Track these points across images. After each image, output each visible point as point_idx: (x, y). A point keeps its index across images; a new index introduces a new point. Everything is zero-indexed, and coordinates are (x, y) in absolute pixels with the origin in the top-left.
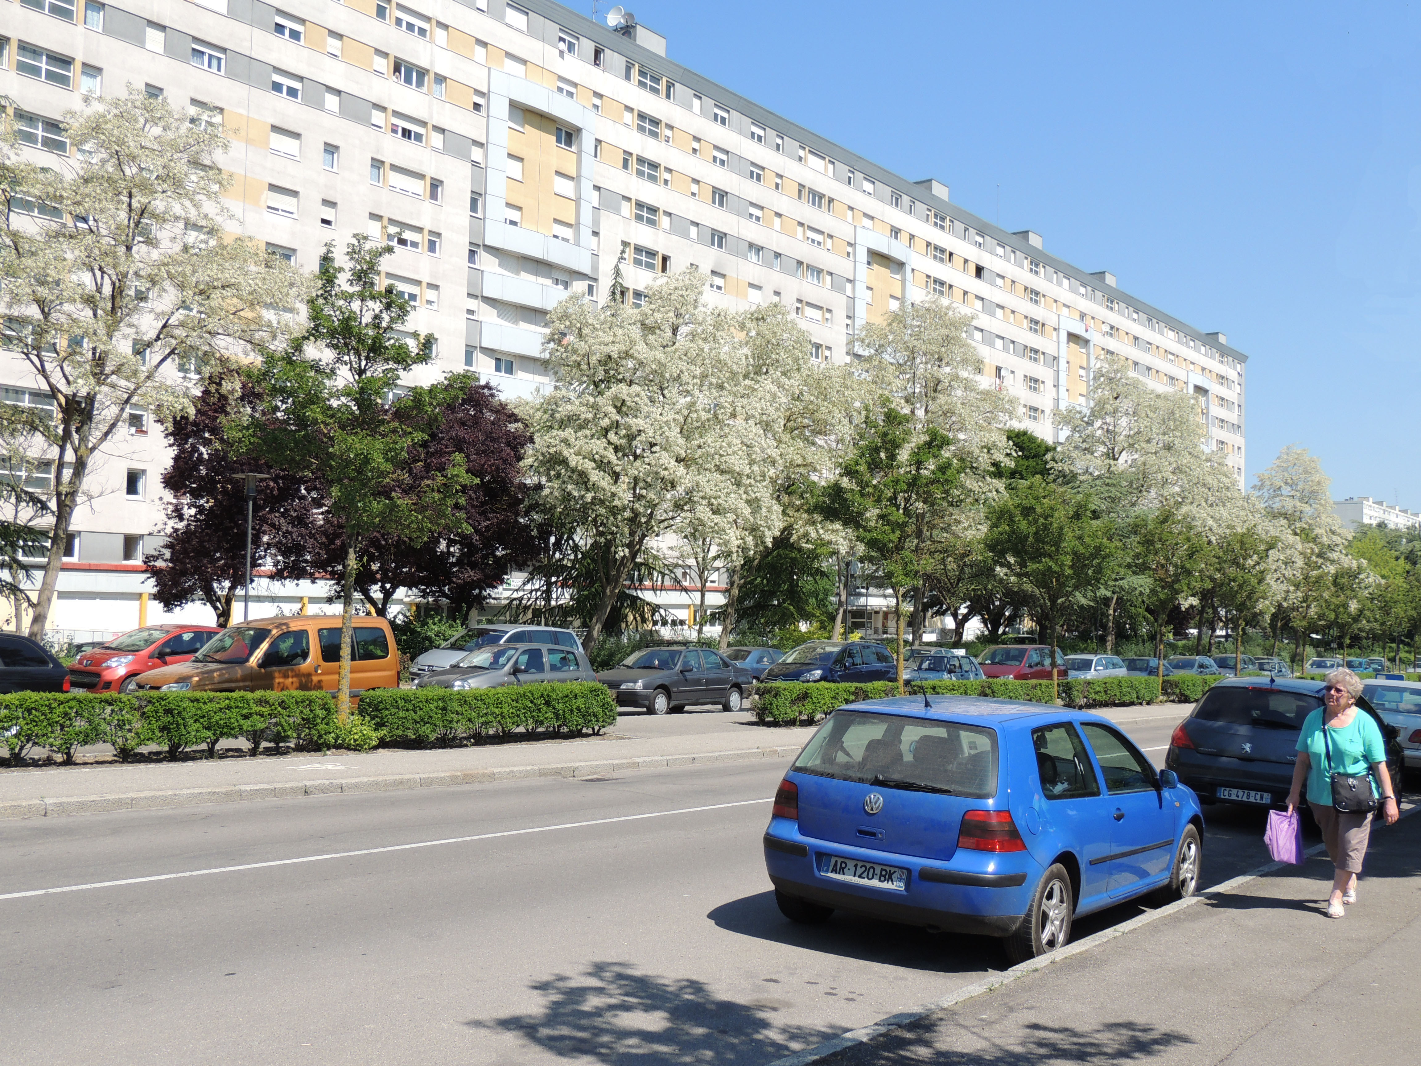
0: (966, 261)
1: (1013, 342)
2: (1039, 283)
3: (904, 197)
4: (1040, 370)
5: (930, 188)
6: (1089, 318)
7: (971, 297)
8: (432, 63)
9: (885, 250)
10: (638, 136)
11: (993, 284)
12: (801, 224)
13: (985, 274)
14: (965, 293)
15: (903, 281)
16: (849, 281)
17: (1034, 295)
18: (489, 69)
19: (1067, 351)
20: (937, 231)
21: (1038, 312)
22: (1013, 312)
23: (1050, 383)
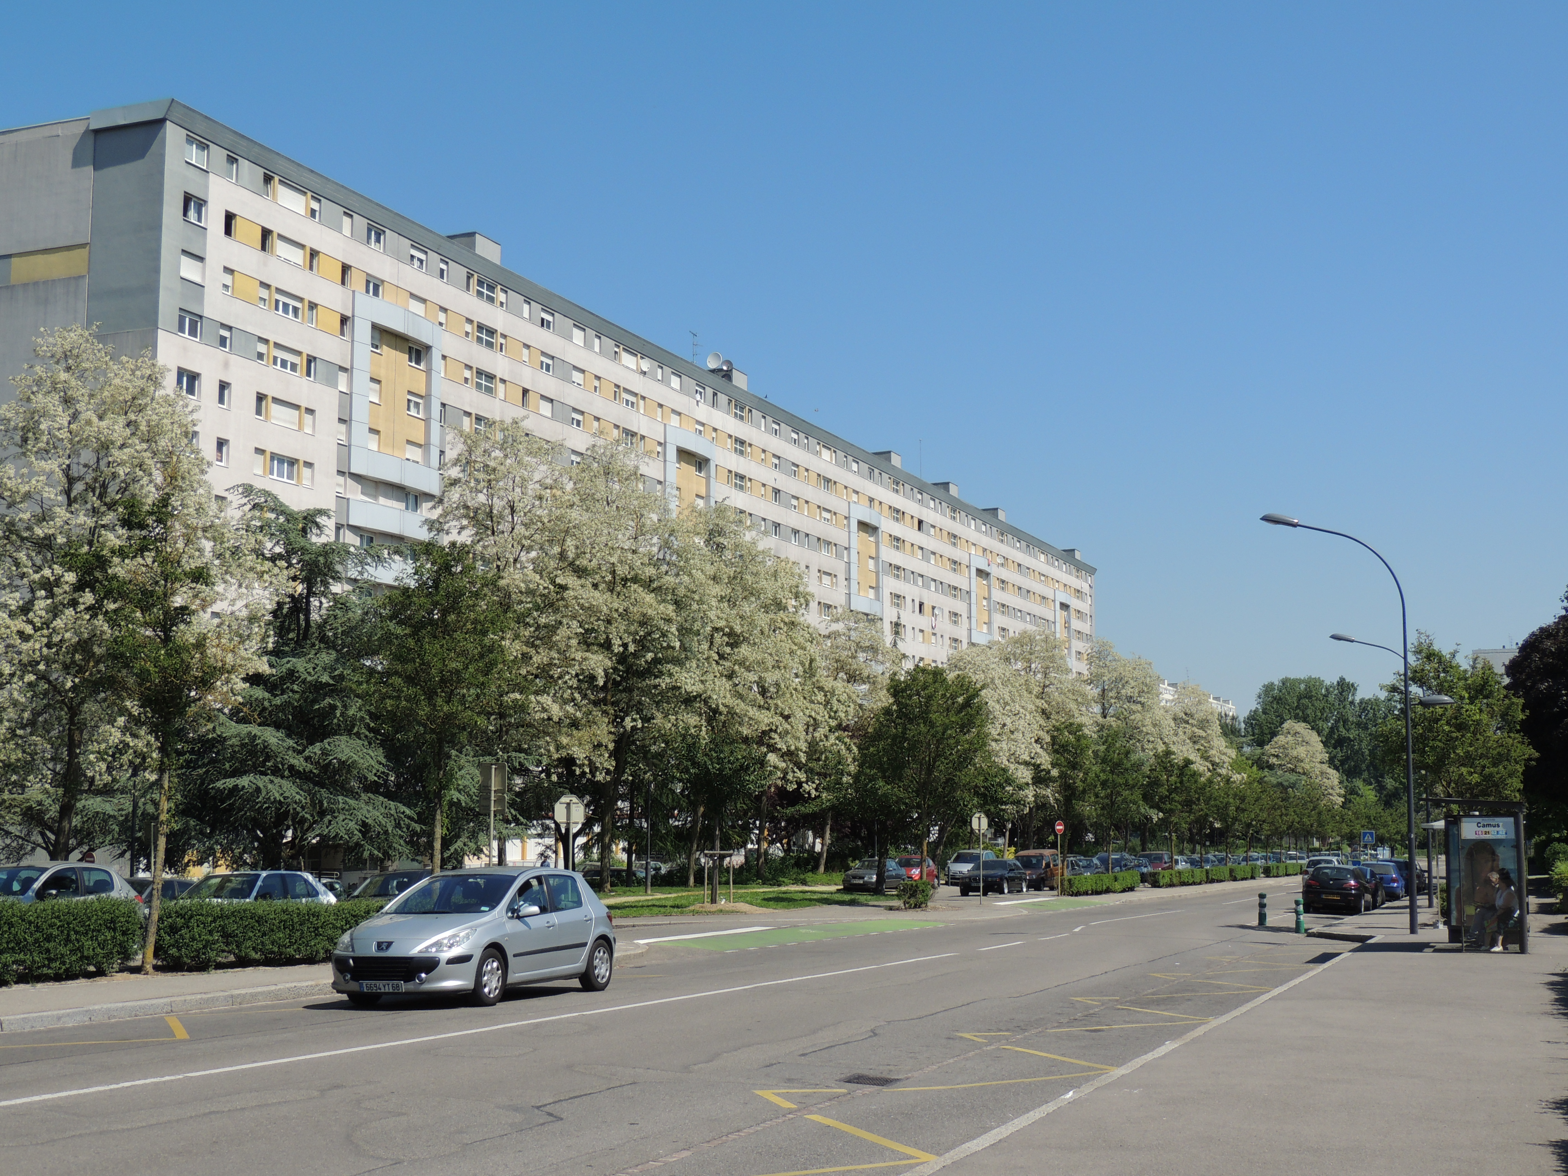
0: (912, 517)
1: (941, 583)
2: (956, 527)
3: (876, 470)
4: (960, 606)
5: (889, 459)
6: (988, 552)
7: (916, 547)
8: (639, 428)
9: (867, 520)
10: (734, 456)
11: (929, 535)
12: (819, 507)
13: (924, 525)
14: (912, 545)
15: (877, 543)
16: (846, 548)
17: (954, 537)
18: (665, 425)
19: (977, 584)
20: (894, 495)
21: (957, 553)
22: (941, 556)
23: (965, 616)
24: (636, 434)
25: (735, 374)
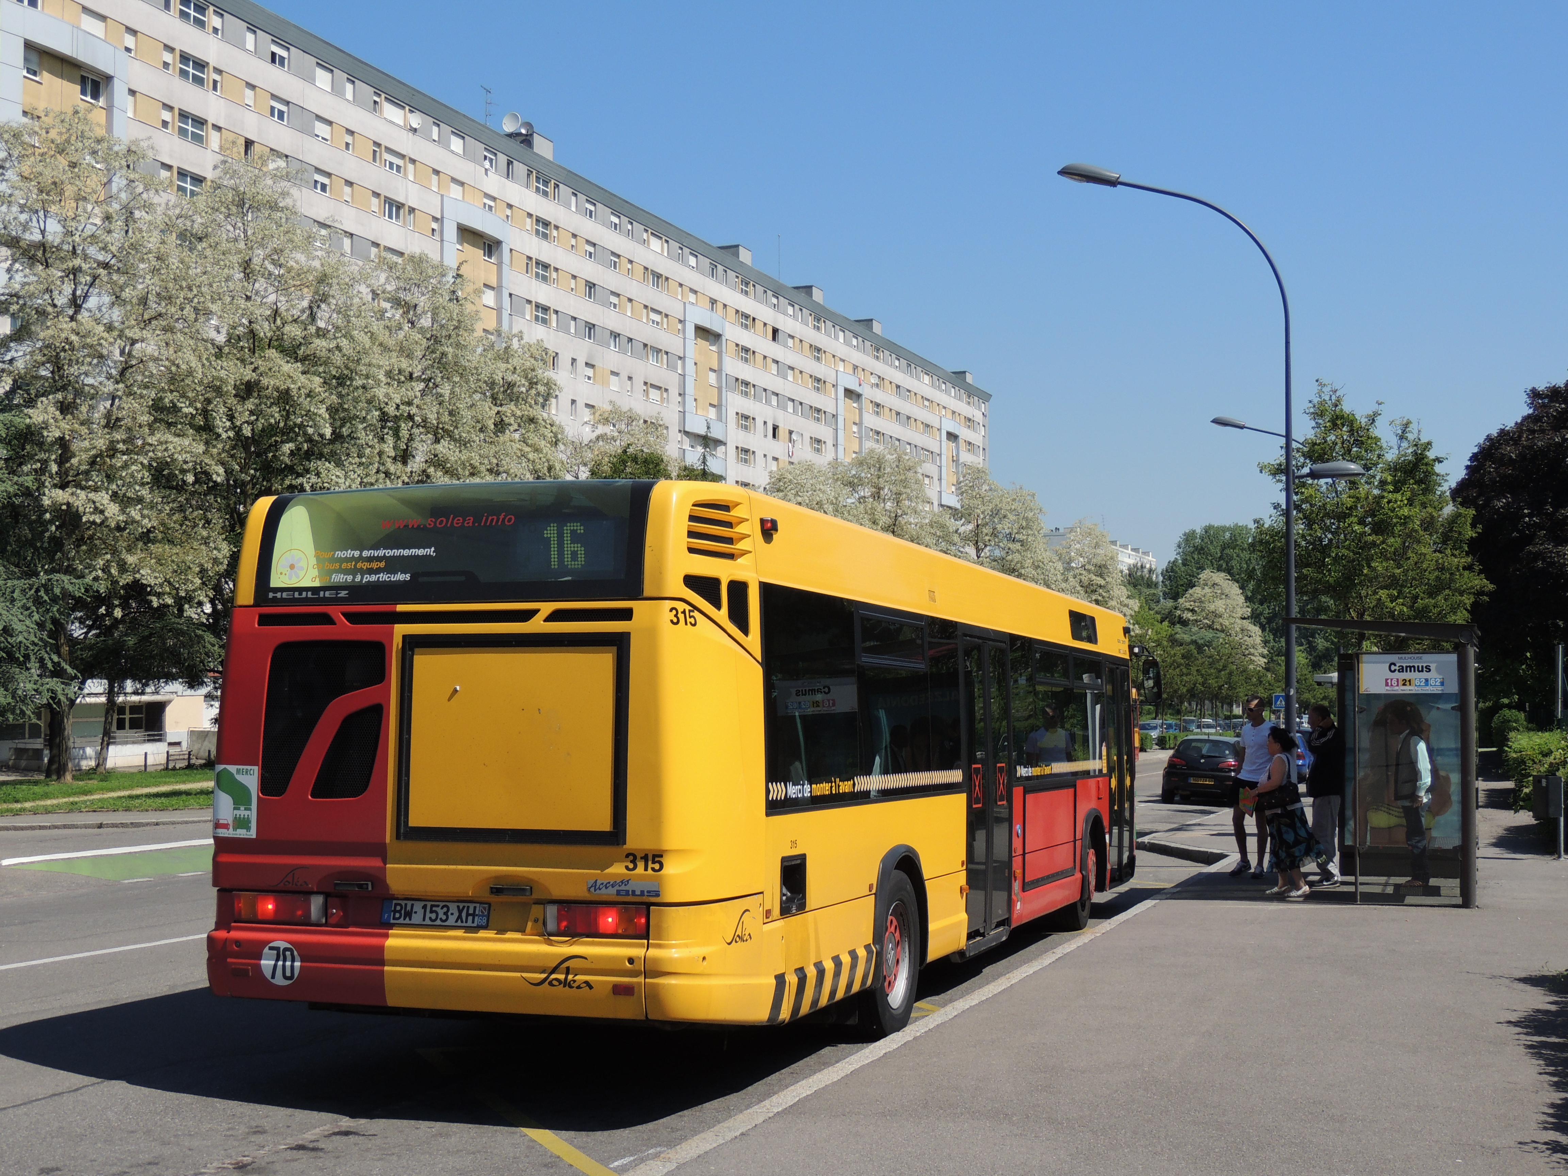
0: (765, 324)
1: (801, 404)
2: (821, 339)
3: (719, 266)
4: (824, 431)
5: (737, 255)
6: (860, 370)
7: (769, 361)
8: (407, 198)
9: (707, 325)
10: (535, 240)
11: (785, 346)
12: (646, 307)
13: (780, 335)
14: (765, 357)
15: (720, 353)
16: (680, 358)
17: (817, 351)
18: (442, 196)
19: (845, 407)
20: (743, 297)
21: (820, 370)
22: (801, 372)
23: (830, 443)
24: (403, 205)
25: (537, 140)
